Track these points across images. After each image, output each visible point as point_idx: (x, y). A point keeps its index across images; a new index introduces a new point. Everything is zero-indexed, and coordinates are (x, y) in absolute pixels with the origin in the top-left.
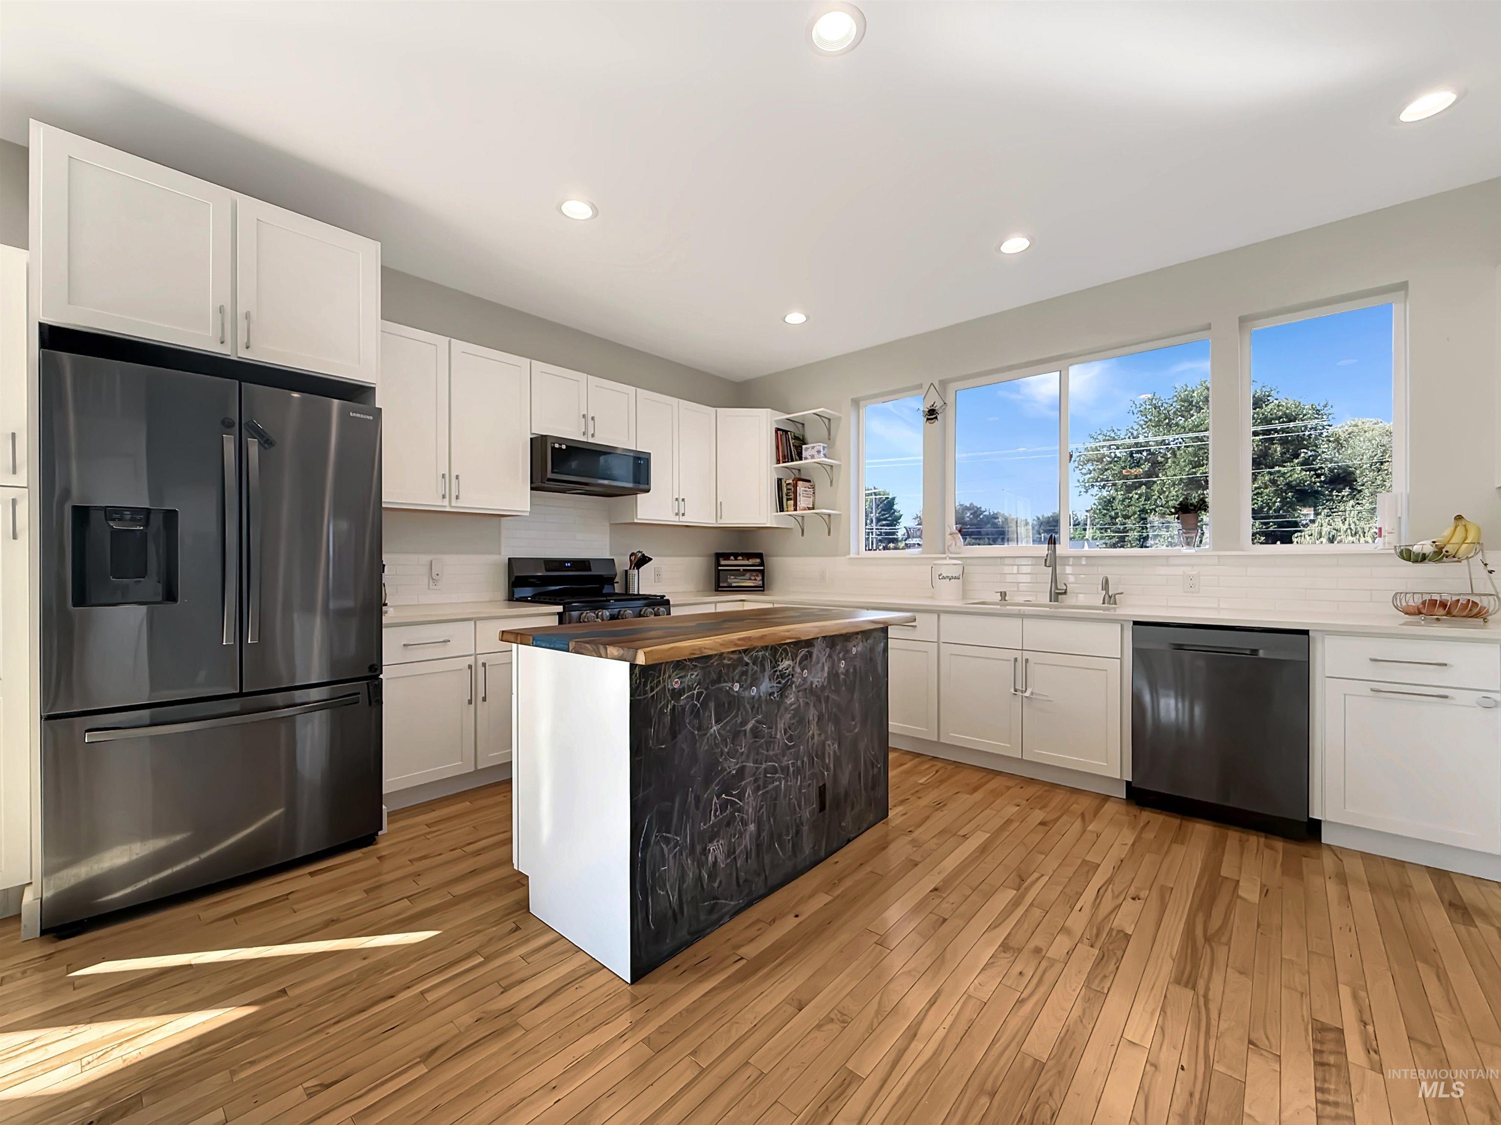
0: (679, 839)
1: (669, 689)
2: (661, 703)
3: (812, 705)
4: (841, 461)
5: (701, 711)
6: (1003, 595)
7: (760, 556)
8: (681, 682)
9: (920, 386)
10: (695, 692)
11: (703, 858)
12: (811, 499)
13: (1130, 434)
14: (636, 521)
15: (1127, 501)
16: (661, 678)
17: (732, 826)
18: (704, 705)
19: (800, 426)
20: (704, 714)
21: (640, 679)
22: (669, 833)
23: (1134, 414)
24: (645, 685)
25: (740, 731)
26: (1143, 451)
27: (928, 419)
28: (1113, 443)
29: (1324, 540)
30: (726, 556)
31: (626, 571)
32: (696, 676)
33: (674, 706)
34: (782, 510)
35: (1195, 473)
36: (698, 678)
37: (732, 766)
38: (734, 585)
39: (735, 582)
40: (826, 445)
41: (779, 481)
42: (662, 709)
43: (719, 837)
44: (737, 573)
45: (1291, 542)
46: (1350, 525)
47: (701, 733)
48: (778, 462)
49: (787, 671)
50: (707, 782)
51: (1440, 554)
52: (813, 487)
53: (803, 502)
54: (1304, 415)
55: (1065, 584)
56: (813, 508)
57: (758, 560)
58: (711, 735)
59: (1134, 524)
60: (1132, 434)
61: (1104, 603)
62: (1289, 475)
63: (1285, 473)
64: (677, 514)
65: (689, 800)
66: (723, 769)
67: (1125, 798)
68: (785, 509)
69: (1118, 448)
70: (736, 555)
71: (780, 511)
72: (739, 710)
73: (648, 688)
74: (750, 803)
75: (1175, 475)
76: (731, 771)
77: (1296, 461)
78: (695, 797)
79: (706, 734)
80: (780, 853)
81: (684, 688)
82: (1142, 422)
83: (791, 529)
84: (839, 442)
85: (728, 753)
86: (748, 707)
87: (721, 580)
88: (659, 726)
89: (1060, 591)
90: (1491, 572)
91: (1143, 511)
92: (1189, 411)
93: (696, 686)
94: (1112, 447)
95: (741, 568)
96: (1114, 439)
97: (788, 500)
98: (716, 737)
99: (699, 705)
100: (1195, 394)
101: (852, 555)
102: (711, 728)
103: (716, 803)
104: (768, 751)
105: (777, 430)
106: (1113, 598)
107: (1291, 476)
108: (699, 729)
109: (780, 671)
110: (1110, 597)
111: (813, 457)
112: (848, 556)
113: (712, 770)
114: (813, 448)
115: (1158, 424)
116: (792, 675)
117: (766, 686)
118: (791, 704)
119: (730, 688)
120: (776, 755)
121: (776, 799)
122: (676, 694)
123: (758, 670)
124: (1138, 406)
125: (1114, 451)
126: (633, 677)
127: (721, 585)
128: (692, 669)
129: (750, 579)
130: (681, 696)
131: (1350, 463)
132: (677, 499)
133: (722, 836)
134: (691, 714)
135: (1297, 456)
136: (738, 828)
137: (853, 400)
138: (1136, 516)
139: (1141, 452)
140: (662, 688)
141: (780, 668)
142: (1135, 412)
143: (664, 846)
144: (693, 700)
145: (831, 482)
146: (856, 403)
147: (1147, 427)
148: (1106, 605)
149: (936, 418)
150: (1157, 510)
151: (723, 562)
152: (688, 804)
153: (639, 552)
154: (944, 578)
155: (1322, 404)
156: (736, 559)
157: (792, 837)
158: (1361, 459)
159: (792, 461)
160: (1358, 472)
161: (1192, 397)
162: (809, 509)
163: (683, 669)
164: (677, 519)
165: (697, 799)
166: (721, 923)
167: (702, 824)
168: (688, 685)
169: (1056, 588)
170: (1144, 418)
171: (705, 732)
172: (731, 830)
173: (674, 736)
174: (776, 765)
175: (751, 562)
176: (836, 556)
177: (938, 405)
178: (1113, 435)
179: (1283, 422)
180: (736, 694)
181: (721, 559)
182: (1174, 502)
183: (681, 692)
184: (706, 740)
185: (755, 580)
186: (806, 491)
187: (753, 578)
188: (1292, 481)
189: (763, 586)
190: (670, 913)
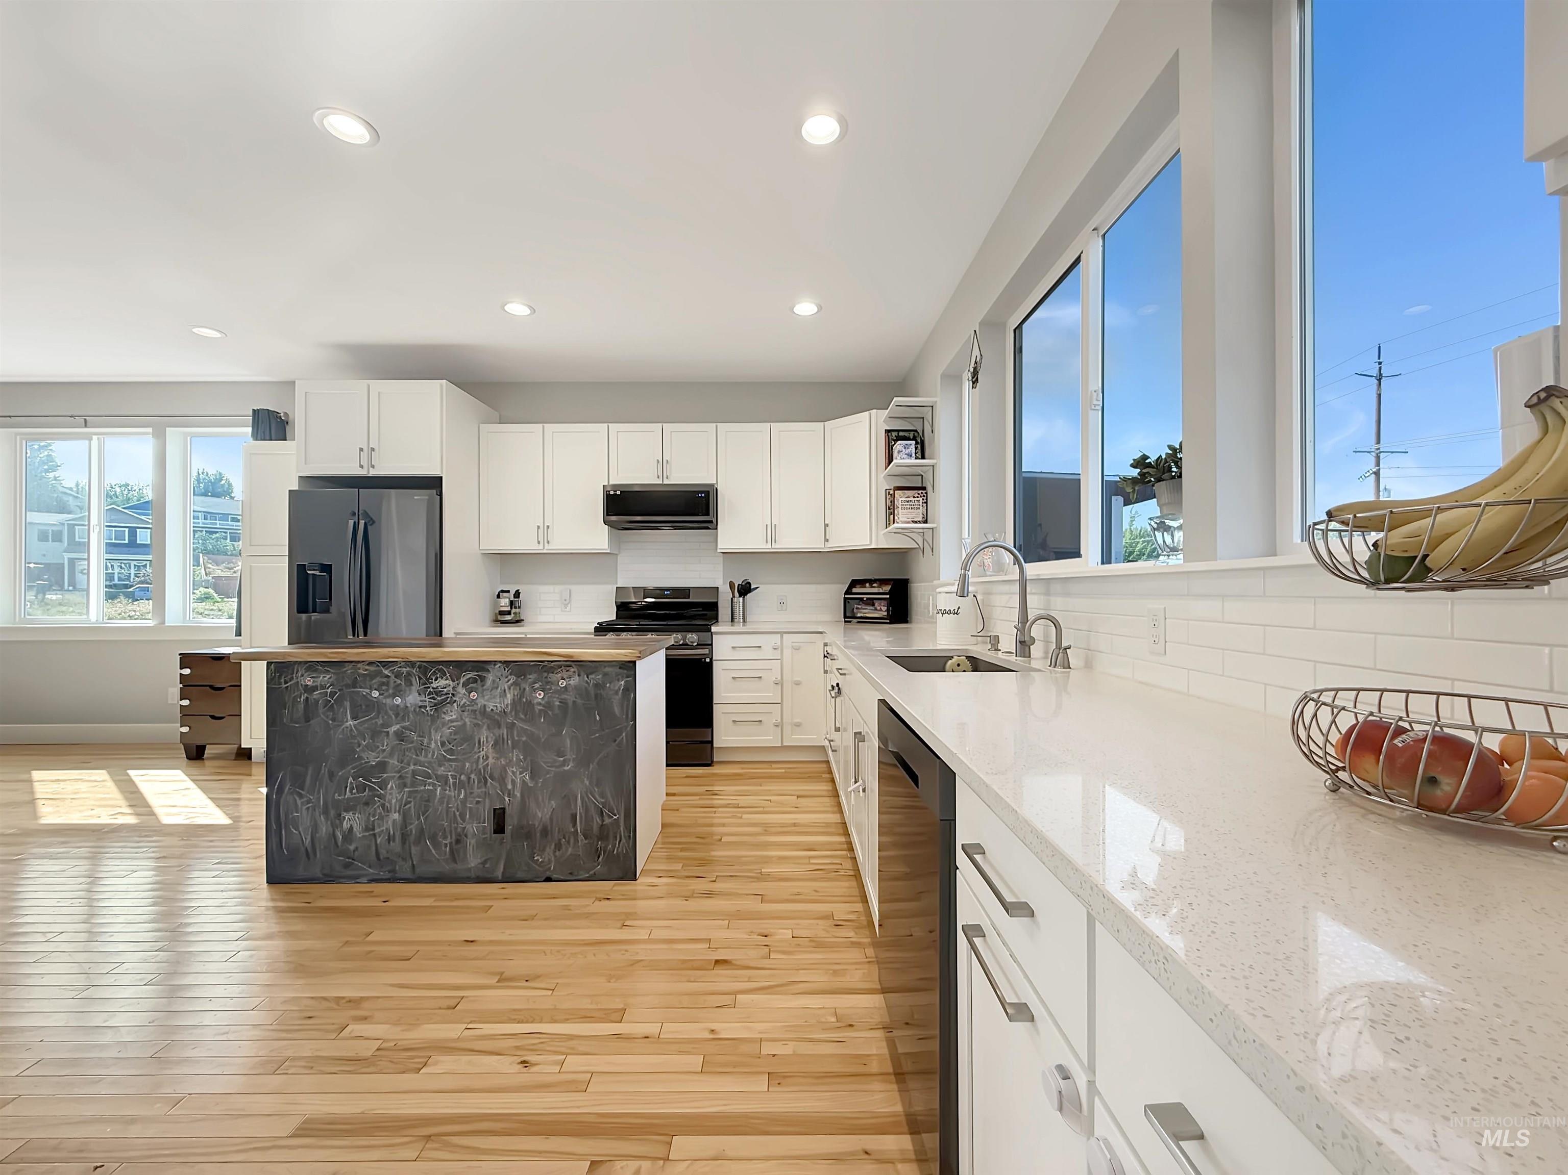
0: (312, 798)
1: (302, 685)
2: (294, 693)
3: (485, 727)
5: (335, 706)
8: (313, 681)
10: (329, 691)
11: (337, 821)
16: (294, 675)
17: (371, 806)
18: (340, 701)
20: (339, 710)
21: (275, 673)
22: (303, 790)
24: (280, 677)
25: (382, 732)
32: (329, 679)
33: (307, 698)
36: (331, 680)
37: (372, 758)
42: (295, 698)
43: (356, 810)
47: (335, 723)
49: (445, 690)
50: (343, 763)
56: (926, 522)
58: (347, 728)
65: (323, 771)
66: (360, 758)
72: (379, 713)
73: (282, 680)
74: (393, 794)
76: (369, 762)
78: (328, 771)
79: (340, 726)
80: (433, 851)
81: (317, 686)
85: (366, 746)
86: (391, 713)
88: (293, 711)
93: (329, 687)
98: (351, 730)
99: (333, 701)
102: (347, 722)
103: (351, 783)
104: (417, 755)
108: (334, 720)
109: (433, 688)
113: (347, 756)
116: (453, 694)
117: (413, 698)
118: (452, 721)
119: (367, 693)
120: (429, 763)
121: (428, 801)
122: (310, 690)
123: (403, 684)
126: (269, 671)
128: (324, 673)
130: (314, 691)
133: (358, 810)
134: (325, 707)
136: (378, 811)
140: (294, 683)
141: (434, 685)
143: (297, 799)
144: (327, 696)
152: (320, 776)
157: (451, 843)
163: (316, 670)
165: (331, 775)
166: (358, 881)
167: (336, 795)
168: (321, 684)
171: (340, 724)
172: (370, 810)
173: (308, 720)
174: (430, 771)
180: (375, 700)
183: (315, 688)
184: (340, 730)
190: (303, 849)
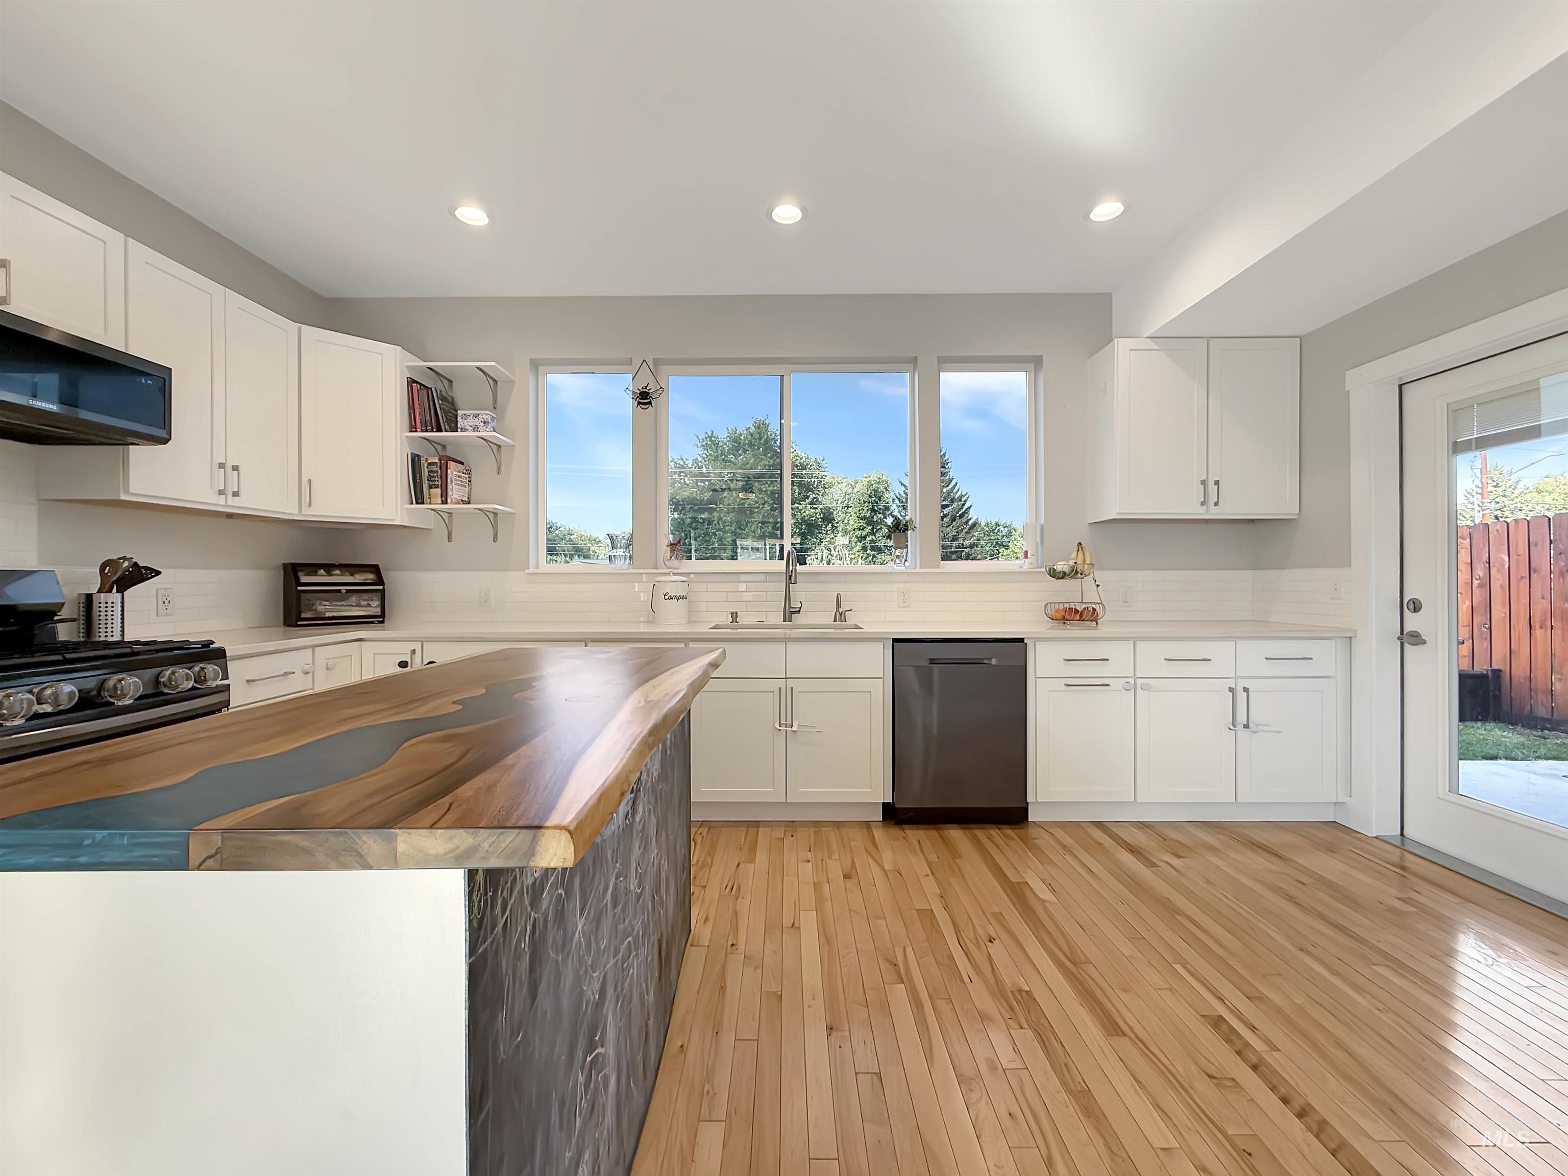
4: (514, 441)
6: (734, 615)
7: (375, 569)
9: (630, 362)
12: (467, 489)
13: (695, 465)
14: (123, 497)
15: (695, 524)
18: (570, 888)
19: (446, 383)
23: (698, 447)
26: (706, 480)
27: (639, 403)
28: (682, 470)
29: (824, 562)
30: (313, 568)
31: (89, 597)
34: (420, 500)
35: (743, 504)
38: (328, 614)
39: (327, 609)
40: (495, 416)
41: (415, 460)
44: (333, 593)
45: (806, 564)
46: (838, 552)
48: (413, 428)
51: (1074, 573)
52: (469, 472)
53: (456, 492)
54: (811, 466)
55: (801, 602)
56: (469, 503)
57: (371, 577)
59: (700, 545)
60: (698, 465)
61: (835, 621)
62: (803, 511)
63: (801, 510)
64: (221, 492)
67: (881, 820)
68: (426, 499)
69: (686, 476)
70: (329, 568)
71: (417, 503)
72: (602, 867)
75: (729, 504)
77: (807, 501)
82: (704, 455)
83: (431, 529)
84: (511, 414)
87: (303, 607)
89: (794, 610)
90: (1098, 586)
91: (706, 534)
92: (738, 451)
94: (682, 474)
95: (343, 588)
96: (683, 467)
97: (430, 487)
100: (742, 438)
101: (531, 570)
105: (411, 382)
106: (843, 615)
107: (804, 512)
110: (841, 615)
111: (476, 428)
112: (526, 571)
114: (477, 416)
115: (716, 459)
124: (701, 441)
125: (682, 477)
127: (304, 615)
129: (358, 605)
131: (830, 506)
132: (222, 466)
135: (808, 497)
137: (531, 360)
138: (701, 538)
139: (703, 481)
142: (699, 445)
145: (499, 468)
146: (535, 365)
147: (708, 460)
148: (838, 623)
149: (650, 403)
150: (717, 533)
151: (304, 579)
153: (124, 558)
154: (671, 598)
155: (821, 459)
156: (329, 574)
158: (837, 504)
159: (439, 430)
160: (835, 513)
161: (740, 439)
162: (464, 502)
164: (222, 500)
169: (790, 607)
170: (706, 452)
175: (358, 578)
176: (507, 570)
177: (652, 388)
178: (682, 463)
179: (799, 469)
181: (300, 574)
182: (729, 527)
185: (369, 605)
186: (459, 477)
187: (365, 603)
188: (805, 516)
189: (383, 615)
